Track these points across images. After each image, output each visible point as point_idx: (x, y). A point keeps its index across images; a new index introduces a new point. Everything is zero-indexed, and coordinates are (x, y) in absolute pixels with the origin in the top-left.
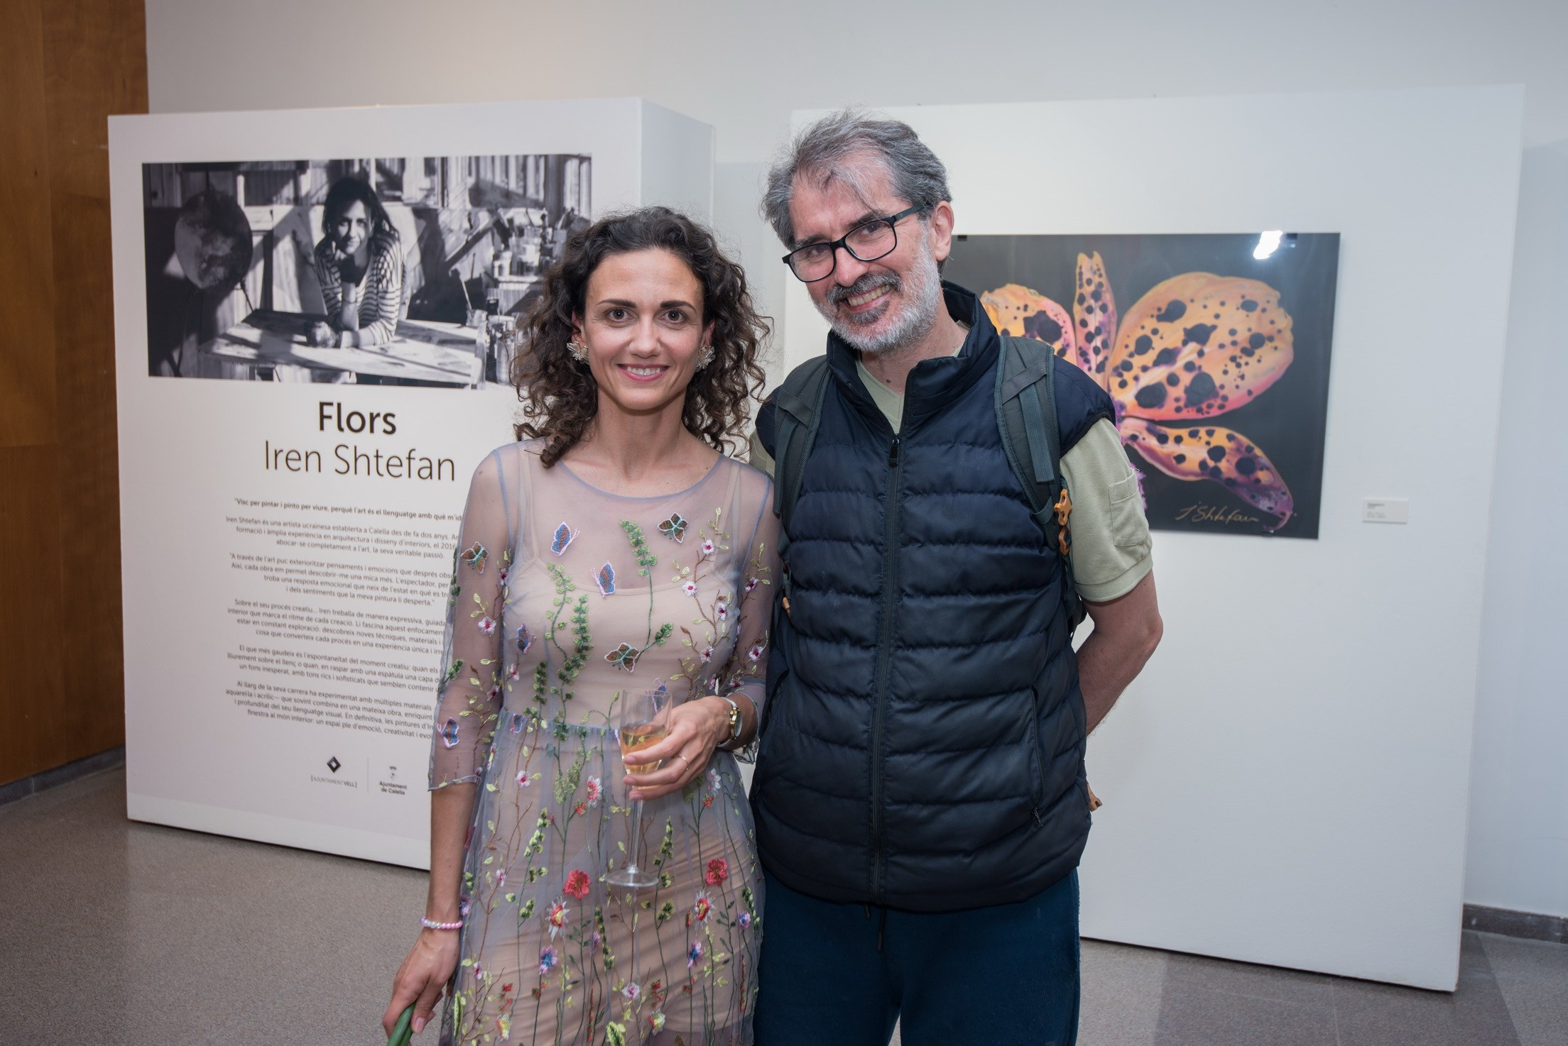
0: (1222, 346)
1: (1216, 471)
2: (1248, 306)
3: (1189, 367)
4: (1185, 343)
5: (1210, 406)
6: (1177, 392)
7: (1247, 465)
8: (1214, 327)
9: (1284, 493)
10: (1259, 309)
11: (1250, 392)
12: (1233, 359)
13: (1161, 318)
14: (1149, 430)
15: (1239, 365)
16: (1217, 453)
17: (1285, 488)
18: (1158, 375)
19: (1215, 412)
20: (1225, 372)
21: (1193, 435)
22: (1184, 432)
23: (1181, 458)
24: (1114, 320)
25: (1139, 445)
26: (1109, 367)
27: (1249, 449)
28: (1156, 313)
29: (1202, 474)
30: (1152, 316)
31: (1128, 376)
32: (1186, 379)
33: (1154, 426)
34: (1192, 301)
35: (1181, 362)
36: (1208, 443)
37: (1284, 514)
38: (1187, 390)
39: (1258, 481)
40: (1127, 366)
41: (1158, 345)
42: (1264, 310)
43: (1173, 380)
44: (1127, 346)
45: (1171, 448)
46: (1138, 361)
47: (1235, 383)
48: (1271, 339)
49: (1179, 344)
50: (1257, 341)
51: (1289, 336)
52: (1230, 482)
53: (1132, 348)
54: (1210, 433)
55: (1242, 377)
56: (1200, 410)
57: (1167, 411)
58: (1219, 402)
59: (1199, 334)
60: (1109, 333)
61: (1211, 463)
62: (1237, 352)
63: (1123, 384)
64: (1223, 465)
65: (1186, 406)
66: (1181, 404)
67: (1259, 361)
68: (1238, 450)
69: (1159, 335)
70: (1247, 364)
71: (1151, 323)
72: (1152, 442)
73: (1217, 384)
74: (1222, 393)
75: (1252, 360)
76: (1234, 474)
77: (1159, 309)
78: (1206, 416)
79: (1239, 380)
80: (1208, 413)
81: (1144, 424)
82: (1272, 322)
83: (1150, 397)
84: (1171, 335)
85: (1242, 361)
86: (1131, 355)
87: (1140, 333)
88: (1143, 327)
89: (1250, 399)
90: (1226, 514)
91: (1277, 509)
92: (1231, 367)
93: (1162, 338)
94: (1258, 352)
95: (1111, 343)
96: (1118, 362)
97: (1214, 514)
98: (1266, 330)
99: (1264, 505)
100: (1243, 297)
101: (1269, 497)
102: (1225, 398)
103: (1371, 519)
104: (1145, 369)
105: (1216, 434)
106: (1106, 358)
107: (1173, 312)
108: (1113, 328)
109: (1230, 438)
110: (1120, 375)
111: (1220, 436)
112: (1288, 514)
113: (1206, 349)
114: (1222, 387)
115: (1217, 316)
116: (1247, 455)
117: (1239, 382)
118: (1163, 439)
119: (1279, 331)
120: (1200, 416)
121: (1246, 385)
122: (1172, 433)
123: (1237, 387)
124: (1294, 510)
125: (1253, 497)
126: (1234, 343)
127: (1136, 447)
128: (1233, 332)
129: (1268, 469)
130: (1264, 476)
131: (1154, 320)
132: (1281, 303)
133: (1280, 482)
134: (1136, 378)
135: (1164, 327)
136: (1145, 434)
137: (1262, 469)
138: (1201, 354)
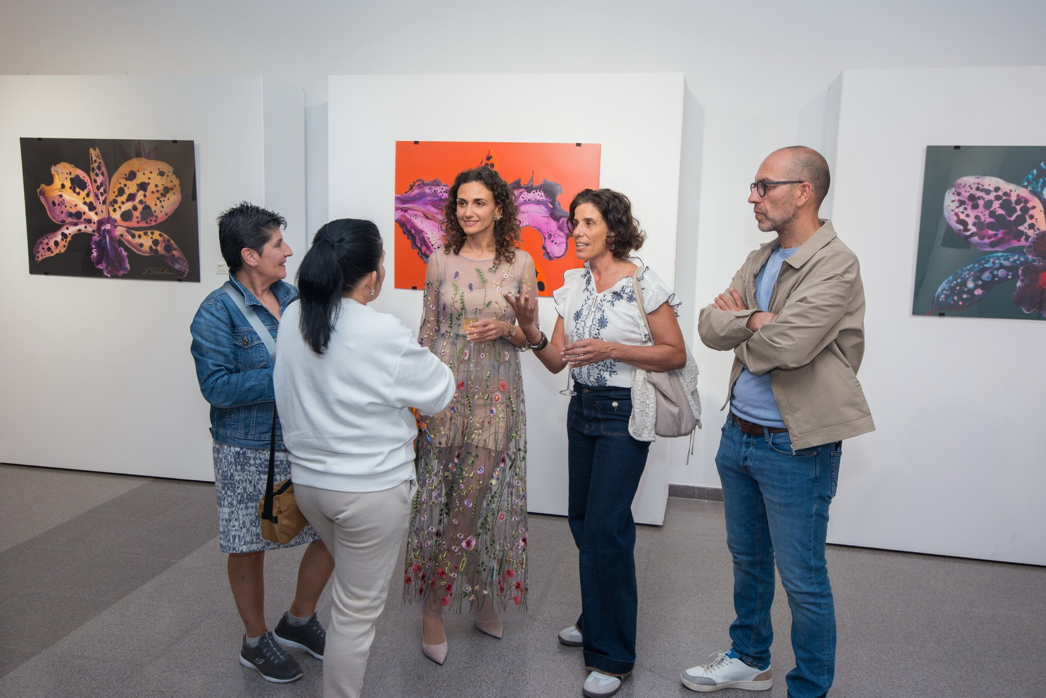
0: (153, 192)
1: (156, 250)
2: (162, 174)
3: (141, 202)
4: (138, 191)
5: (151, 221)
6: (137, 214)
7: (168, 248)
8: (149, 184)
9: (184, 261)
10: (166, 175)
11: (166, 214)
12: (158, 198)
13: (127, 179)
14: (128, 232)
15: (161, 202)
16: (156, 242)
17: (185, 259)
18: (128, 206)
19: (153, 223)
20: (156, 205)
21: (146, 234)
22: (141, 233)
23: (141, 245)
24: (107, 179)
25: (124, 239)
26: (108, 203)
27: (169, 241)
28: (125, 177)
29: (151, 253)
30: (123, 178)
31: (116, 206)
32: (140, 207)
33: (129, 230)
34: (138, 171)
35: (137, 200)
36: (152, 238)
37: (185, 271)
38: (141, 213)
39: (174, 255)
40: (115, 202)
41: (128, 192)
42: (168, 176)
43: (135, 208)
44: (114, 192)
45: (137, 240)
46: (120, 199)
47: (160, 210)
48: (172, 189)
49: (136, 192)
50: (167, 190)
51: (178, 188)
52: (162, 255)
53: (117, 193)
54: (152, 233)
55: (163, 207)
56: (147, 223)
57: (133, 223)
58: (154, 218)
59: (143, 186)
60: (106, 186)
61: (154, 247)
62: (160, 196)
63: (115, 210)
64: (159, 248)
65: (141, 221)
66: (139, 219)
67: (168, 199)
68: (164, 241)
69: (127, 187)
70: (164, 201)
71: (123, 182)
72: (129, 237)
73: (153, 211)
74: (155, 214)
75: (166, 199)
76: (163, 252)
77: (126, 175)
78: (150, 225)
79: (161, 208)
80: (150, 224)
81: (125, 229)
82: (171, 181)
83: (127, 216)
84: (132, 187)
85: (162, 199)
86: (117, 197)
87: (119, 186)
88: (120, 183)
89: (167, 217)
90: (162, 271)
91: (183, 269)
92: (158, 202)
93: (128, 188)
94: (168, 195)
95: (107, 190)
96: (111, 200)
97: (158, 271)
98: (169, 185)
99: (177, 267)
100: (159, 169)
101: (179, 263)
102: (157, 217)
103: (220, 272)
104: (123, 203)
105: (155, 234)
106: (106, 198)
107: (132, 176)
108: (108, 184)
109: (160, 235)
110: (113, 206)
111: (157, 235)
112: (187, 270)
113: (147, 194)
114: (155, 211)
115: (149, 178)
116: (168, 244)
117: (162, 209)
118: (133, 236)
119: (175, 186)
120: (147, 225)
121: (165, 210)
122: (137, 233)
123: (161, 211)
124: (189, 269)
125: (172, 263)
126: (158, 191)
127: (123, 240)
128: (156, 186)
129: (177, 250)
130: (176, 253)
131: (124, 180)
132: (174, 173)
133: (182, 256)
134: (120, 207)
135: (128, 183)
136: (126, 234)
137: (175, 250)
138: (145, 196)
